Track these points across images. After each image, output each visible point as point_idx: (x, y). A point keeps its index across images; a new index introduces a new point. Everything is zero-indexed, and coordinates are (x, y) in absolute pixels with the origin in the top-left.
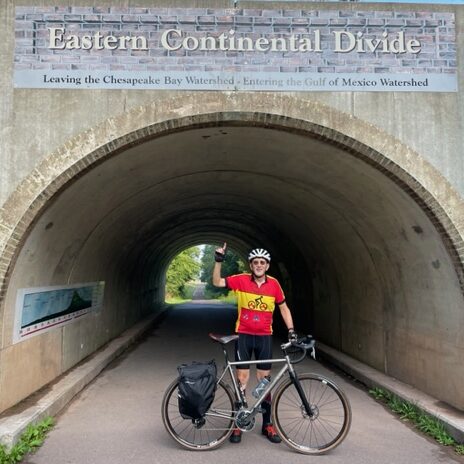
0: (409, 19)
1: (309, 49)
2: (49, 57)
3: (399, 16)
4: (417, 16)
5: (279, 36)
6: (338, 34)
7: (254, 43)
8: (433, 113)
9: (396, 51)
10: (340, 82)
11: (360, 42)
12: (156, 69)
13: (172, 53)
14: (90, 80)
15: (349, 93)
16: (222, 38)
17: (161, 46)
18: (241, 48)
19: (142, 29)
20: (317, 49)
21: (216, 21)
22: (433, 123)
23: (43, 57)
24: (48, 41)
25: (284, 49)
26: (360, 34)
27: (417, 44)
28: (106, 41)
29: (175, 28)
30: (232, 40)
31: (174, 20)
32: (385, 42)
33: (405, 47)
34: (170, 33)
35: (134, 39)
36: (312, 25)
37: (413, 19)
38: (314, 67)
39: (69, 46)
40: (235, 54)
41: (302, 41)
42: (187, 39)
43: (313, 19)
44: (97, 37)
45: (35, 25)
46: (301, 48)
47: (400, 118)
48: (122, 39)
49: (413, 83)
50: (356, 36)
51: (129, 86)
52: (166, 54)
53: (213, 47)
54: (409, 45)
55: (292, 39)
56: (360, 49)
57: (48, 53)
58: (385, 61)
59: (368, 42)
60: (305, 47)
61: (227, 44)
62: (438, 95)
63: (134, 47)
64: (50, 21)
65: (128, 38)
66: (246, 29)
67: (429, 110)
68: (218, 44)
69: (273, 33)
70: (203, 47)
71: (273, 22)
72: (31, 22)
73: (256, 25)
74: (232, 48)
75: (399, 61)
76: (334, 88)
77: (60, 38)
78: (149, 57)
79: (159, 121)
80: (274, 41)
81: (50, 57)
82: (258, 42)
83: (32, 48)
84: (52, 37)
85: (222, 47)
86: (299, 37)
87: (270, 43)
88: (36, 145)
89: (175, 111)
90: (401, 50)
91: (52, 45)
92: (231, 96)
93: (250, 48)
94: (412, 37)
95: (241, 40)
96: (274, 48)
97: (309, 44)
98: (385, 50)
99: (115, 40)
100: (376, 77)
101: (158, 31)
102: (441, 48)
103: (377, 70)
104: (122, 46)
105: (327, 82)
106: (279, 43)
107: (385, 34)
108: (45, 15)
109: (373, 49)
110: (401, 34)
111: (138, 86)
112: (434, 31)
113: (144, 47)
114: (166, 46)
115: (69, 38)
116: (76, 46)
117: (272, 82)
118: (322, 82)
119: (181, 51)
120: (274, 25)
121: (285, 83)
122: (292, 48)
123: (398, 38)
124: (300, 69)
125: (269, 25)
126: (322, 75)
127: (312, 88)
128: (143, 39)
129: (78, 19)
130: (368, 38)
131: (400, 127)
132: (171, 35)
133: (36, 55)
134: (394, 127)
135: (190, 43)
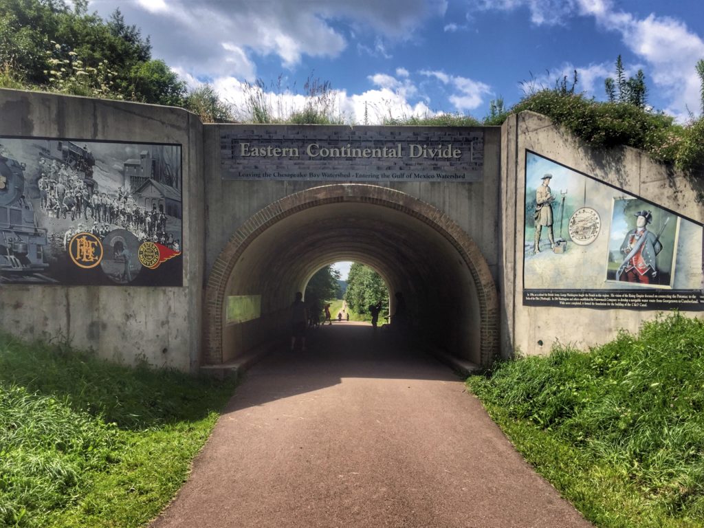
0: (455, 137)
1: (395, 155)
3: (449, 135)
4: (460, 135)
5: (377, 148)
6: (412, 146)
7: (362, 152)
8: (467, 195)
9: (446, 157)
10: (413, 176)
11: (425, 151)
12: (304, 168)
13: (313, 159)
14: (265, 175)
15: (418, 184)
16: (343, 149)
17: (307, 154)
18: (354, 155)
19: (295, 144)
20: (400, 156)
21: (339, 139)
22: (467, 200)
23: (238, 161)
24: (240, 151)
25: (380, 156)
26: (425, 146)
27: (459, 152)
28: (274, 151)
29: (315, 143)
30: (349, 150)
31: (315, 139)
32: (440, 151)
33: (452, 155)
34: (312, 146)
35: (291, 150)
36: (397, 141)
37: (458, 137)
38: (398, 167)
39: (252, 154)
40: (351, 159)
41: (390, 151)
42: (322, 150)
43: (398, 138)
44: (269, 148)
45: (232, 141)
46: (390, 155)
47: (448, 198)
48: (284, 150)
49: (456, 176)
50: (423, 148)
51: (289, 179)
52: (310, 158)
53: (338, 155)
54: (454, 153)
55: (385, 150)
56: (425, 156)
57: (241, 159)
58: (440, 163)
59: (430, 151)
60: (392, 155)
61: (346, 153)
62: (470, 183)
63: (291, 155)
64: (241, 140)
65: (287, 149)
66: (357, 144)
67: (465, 193)
68: (340, 153)
69: (373, 146)
70: (332, 155)
71: (374, 139)
72: (230, 140)
73: (363, 141)
74: (349, 155)
75: (448, 163)
76: (409, 179)
77: (247, 149)
78: (299, 161)
79: (307, 201)
80: (374, 151)
81: (242, 161)
82: (364, 152)
83: (231, 156)
84: (243, 149)
85: (343, 155)
86: (389, 148)
87: (372, 152)
88: (236, 214)
89: (315, 196)
90: (450, 156)
91: (243, 154)
93: (360, 156)
94: (457, 148)
95: (354, 151)
96: (374, 155)
97: (394, 153)
98: (440, 156)
99: (280, 151)
100: (435, 173)
101: (305, 145)
102: (473, 155)
103: (434, 169)
104: (284, 155)
105: (405, 176)
106: (376, 152)
107: (440, 146)
108: (239, 136)
109: (433, 155)
110: (450, 146)
111: (294, 179)
112: (470, 144)
113: (297, 155)
114: (310, 154)
115: (253, 149)
116: (257, 154)
117: (372, 176)
118: (402, 176)
119: (319, 157)
120: (374, 141)
121: (380, 177)
122: (385, 155)
123: (448, 148)
124: (389, 168)
125: (371, 141)
126: (402, 172)
127: (396, 179)
128: (296, 150)
129: (257, 138)
130: (430, 149)
131: (447, 204)
132: (313, 147)
133: (234, 160)
134: (444, 203)
135: (324, 152)
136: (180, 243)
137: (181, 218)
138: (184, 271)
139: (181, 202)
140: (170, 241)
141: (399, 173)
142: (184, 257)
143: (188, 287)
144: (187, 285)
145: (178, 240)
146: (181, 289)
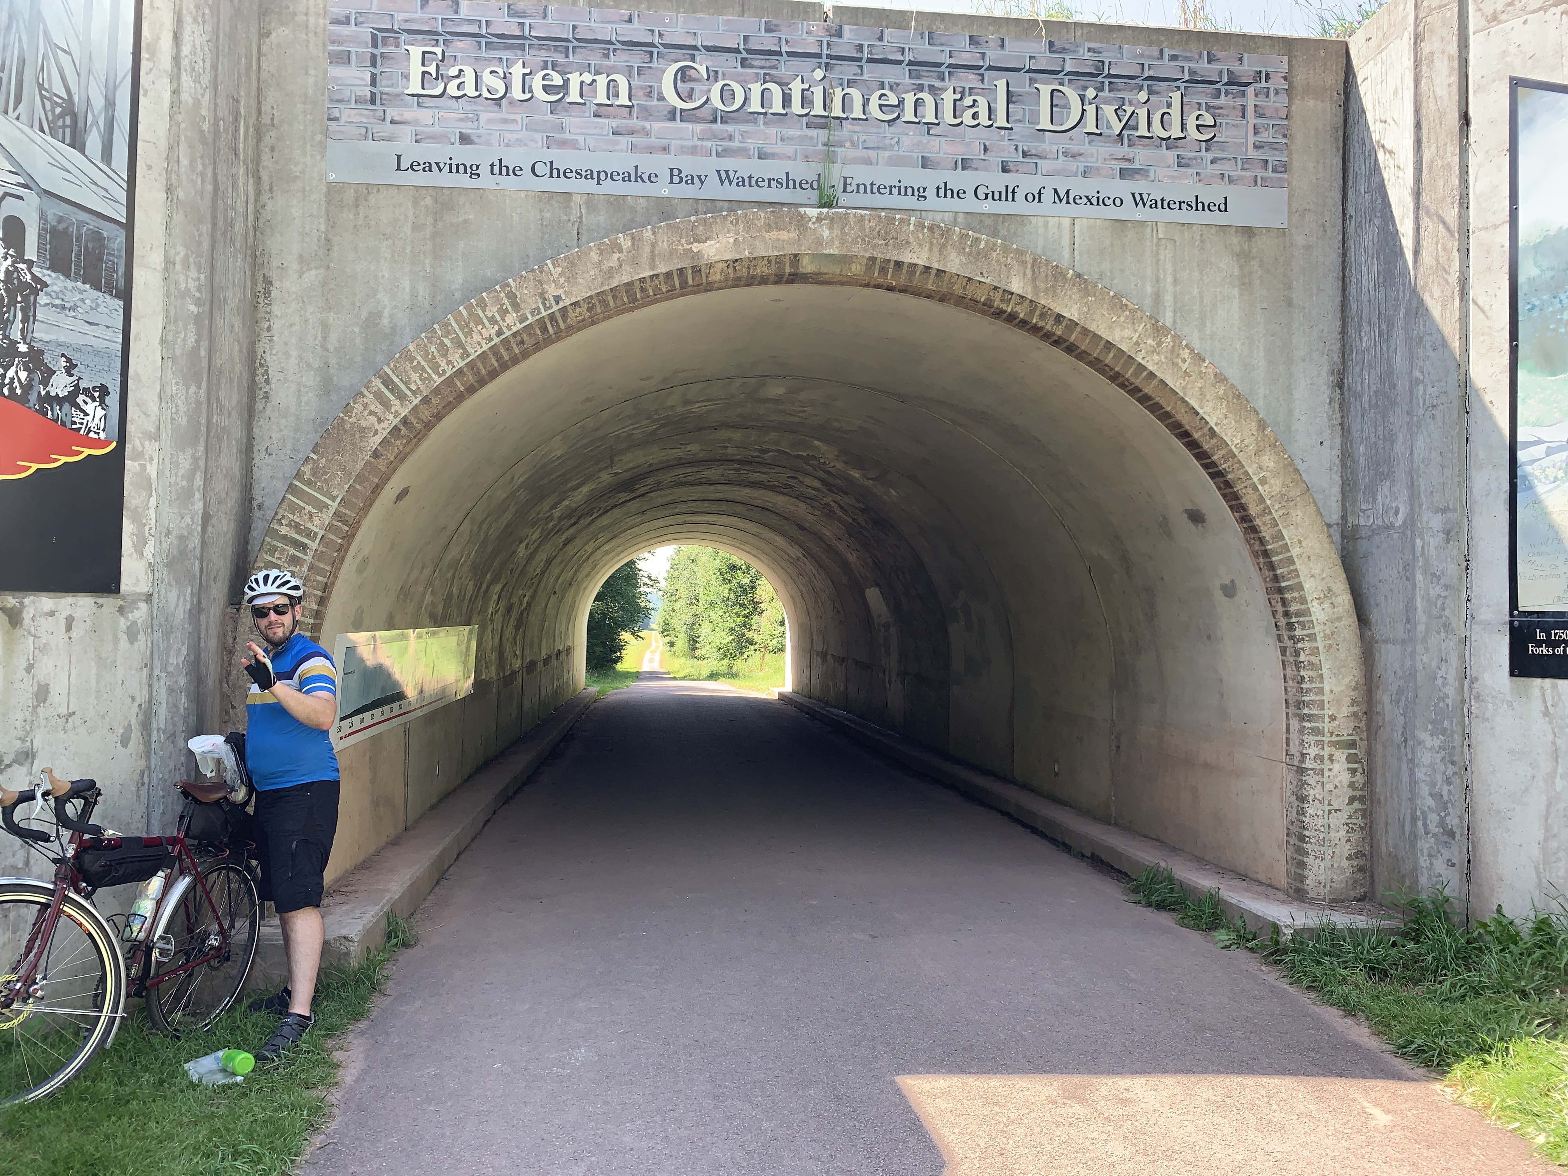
0: (1193, 65)
1: (984, 120)
2: (408, 115)
3: (1174, 58)
4: (1211, 58)
5: (921, 88)
6: (1045, 90)
7: (866, 103)
8: (1236, 272)
9: (1165, 135)
10: (1048, 195)
11: (1091, 110)
12: (650, 150)
13: (687, 116)
14: (500, 168)
15: (1066, 222)
16: (796, 87)
17: (661, 98)
18: (837, 112)
19: (619, 59)
20: (1001, 121)
21: (785, 48)
22: (1236, 292)
23: (393, 113)
24: (407, 77)
25: (930, 118)
26: (1091, 93)
27: (1209, 120)
28: (537, 83)
29: (693, 60)
30: (818, 93)
31: (690, 41)
32: (1142, 113)
33: (1183, 128)
34: (682, 69)
35: (602, 81)
36: (990, 68)
37: (1203, 67)
38: (995, 160)
39: (452, 90)
40: (823, 123)
41: (968, 101)
42: (717, 87)
43: (993, 56)
44: (517, 71)
45: (374, 38)
46: (967, 118)
47: (1170, 279)
48: (575, 79)
49: (1197, 205)
50: (1082, 99)
51: (590, 186)
52: (672, 115)
53: (777, 107)
55: (949, 97)
56: (1090, 126)
57: (405, 104)
58: (1141, 156)
59: (1109, 111)
60: (975, 116)
61: (806, 101)
62: (1248, 232)
63: (601, 98)
64: (409, 32)
65: (587, 78)
66: (848, 71)
67: (1227, 265)
68: (787, 101)
69: (908, 81)
70: (755, 106)
71: (908, 57)
72: (366, 32)
73: (870, 61)
75: (1171, 156)
76: (1033, 208)
77: (432, 69)
78: (634, 123)
79: (662, 269)
80: (910, 99)
81: (410, 113)
82: (874, 102)
83: (366, 92)
84: (416, 69)
85: (796, 107)
86: (963, 93)
87: (901, 102)
88: (380, 314)
89: (696, 247)
90: (1176, 132)
91: (415, 87)
92: (819, 219)
93: (857, 113)
94: (1199, 106)
95: (839, 93)
96: (909, 115)
97: (982, 109)
98: (1143, 131)
99: (558, 80)
100: (1123, 188)
101: (655, 64)
102: (1256, 131)
103: (1124, 174)
104: (574, 96)
105: (1019, 196)
106: (918, 103)
107: (1143, 96)
108: (400, 17)
109: (1117, 127)
110: (1176, 96)
111: (608, 187)
112: (1244, 94)
113: (623, 100)
114: (673, 100)
115: (454, 71)
116: (470, 91)
117: (905, 191)
118: (1010, 194)
119: (706, 112)
120: (910, 63)
121: (931, 193)
122: (949, 118)
123: (1169, 105)
124: (965, 164)
125: (899, 62)
126: (1010, 179)
127: (988, 207)
128: (622, 82)
129: (473, 29)
130: (1108, 102)
131: (1168, 298)
132: (683, 74)
133: (379, 108)
134: (1157, 297)
135: (726, 94)
136: (113, 400)
137: (126, 295)
138: (128, 526)
139: (129, 226)
140: (60, 385)
141: (998, 182)
142: (130, 465)
143: (148, 598)
144: (144, 588)
145: (104, 391)
146: (109, 602)
